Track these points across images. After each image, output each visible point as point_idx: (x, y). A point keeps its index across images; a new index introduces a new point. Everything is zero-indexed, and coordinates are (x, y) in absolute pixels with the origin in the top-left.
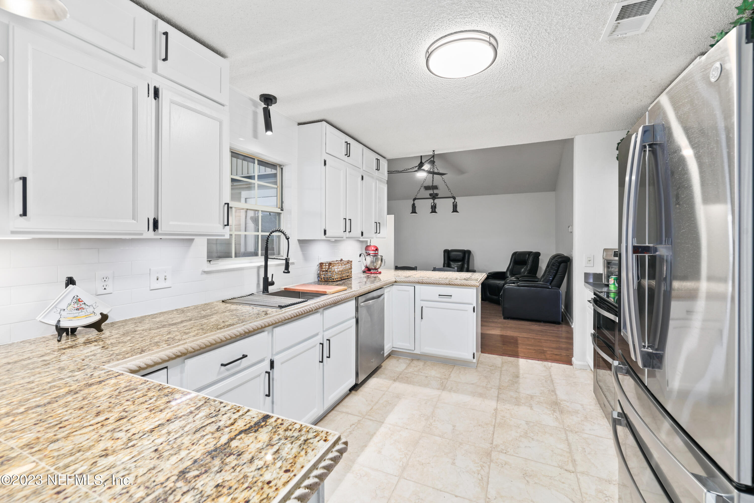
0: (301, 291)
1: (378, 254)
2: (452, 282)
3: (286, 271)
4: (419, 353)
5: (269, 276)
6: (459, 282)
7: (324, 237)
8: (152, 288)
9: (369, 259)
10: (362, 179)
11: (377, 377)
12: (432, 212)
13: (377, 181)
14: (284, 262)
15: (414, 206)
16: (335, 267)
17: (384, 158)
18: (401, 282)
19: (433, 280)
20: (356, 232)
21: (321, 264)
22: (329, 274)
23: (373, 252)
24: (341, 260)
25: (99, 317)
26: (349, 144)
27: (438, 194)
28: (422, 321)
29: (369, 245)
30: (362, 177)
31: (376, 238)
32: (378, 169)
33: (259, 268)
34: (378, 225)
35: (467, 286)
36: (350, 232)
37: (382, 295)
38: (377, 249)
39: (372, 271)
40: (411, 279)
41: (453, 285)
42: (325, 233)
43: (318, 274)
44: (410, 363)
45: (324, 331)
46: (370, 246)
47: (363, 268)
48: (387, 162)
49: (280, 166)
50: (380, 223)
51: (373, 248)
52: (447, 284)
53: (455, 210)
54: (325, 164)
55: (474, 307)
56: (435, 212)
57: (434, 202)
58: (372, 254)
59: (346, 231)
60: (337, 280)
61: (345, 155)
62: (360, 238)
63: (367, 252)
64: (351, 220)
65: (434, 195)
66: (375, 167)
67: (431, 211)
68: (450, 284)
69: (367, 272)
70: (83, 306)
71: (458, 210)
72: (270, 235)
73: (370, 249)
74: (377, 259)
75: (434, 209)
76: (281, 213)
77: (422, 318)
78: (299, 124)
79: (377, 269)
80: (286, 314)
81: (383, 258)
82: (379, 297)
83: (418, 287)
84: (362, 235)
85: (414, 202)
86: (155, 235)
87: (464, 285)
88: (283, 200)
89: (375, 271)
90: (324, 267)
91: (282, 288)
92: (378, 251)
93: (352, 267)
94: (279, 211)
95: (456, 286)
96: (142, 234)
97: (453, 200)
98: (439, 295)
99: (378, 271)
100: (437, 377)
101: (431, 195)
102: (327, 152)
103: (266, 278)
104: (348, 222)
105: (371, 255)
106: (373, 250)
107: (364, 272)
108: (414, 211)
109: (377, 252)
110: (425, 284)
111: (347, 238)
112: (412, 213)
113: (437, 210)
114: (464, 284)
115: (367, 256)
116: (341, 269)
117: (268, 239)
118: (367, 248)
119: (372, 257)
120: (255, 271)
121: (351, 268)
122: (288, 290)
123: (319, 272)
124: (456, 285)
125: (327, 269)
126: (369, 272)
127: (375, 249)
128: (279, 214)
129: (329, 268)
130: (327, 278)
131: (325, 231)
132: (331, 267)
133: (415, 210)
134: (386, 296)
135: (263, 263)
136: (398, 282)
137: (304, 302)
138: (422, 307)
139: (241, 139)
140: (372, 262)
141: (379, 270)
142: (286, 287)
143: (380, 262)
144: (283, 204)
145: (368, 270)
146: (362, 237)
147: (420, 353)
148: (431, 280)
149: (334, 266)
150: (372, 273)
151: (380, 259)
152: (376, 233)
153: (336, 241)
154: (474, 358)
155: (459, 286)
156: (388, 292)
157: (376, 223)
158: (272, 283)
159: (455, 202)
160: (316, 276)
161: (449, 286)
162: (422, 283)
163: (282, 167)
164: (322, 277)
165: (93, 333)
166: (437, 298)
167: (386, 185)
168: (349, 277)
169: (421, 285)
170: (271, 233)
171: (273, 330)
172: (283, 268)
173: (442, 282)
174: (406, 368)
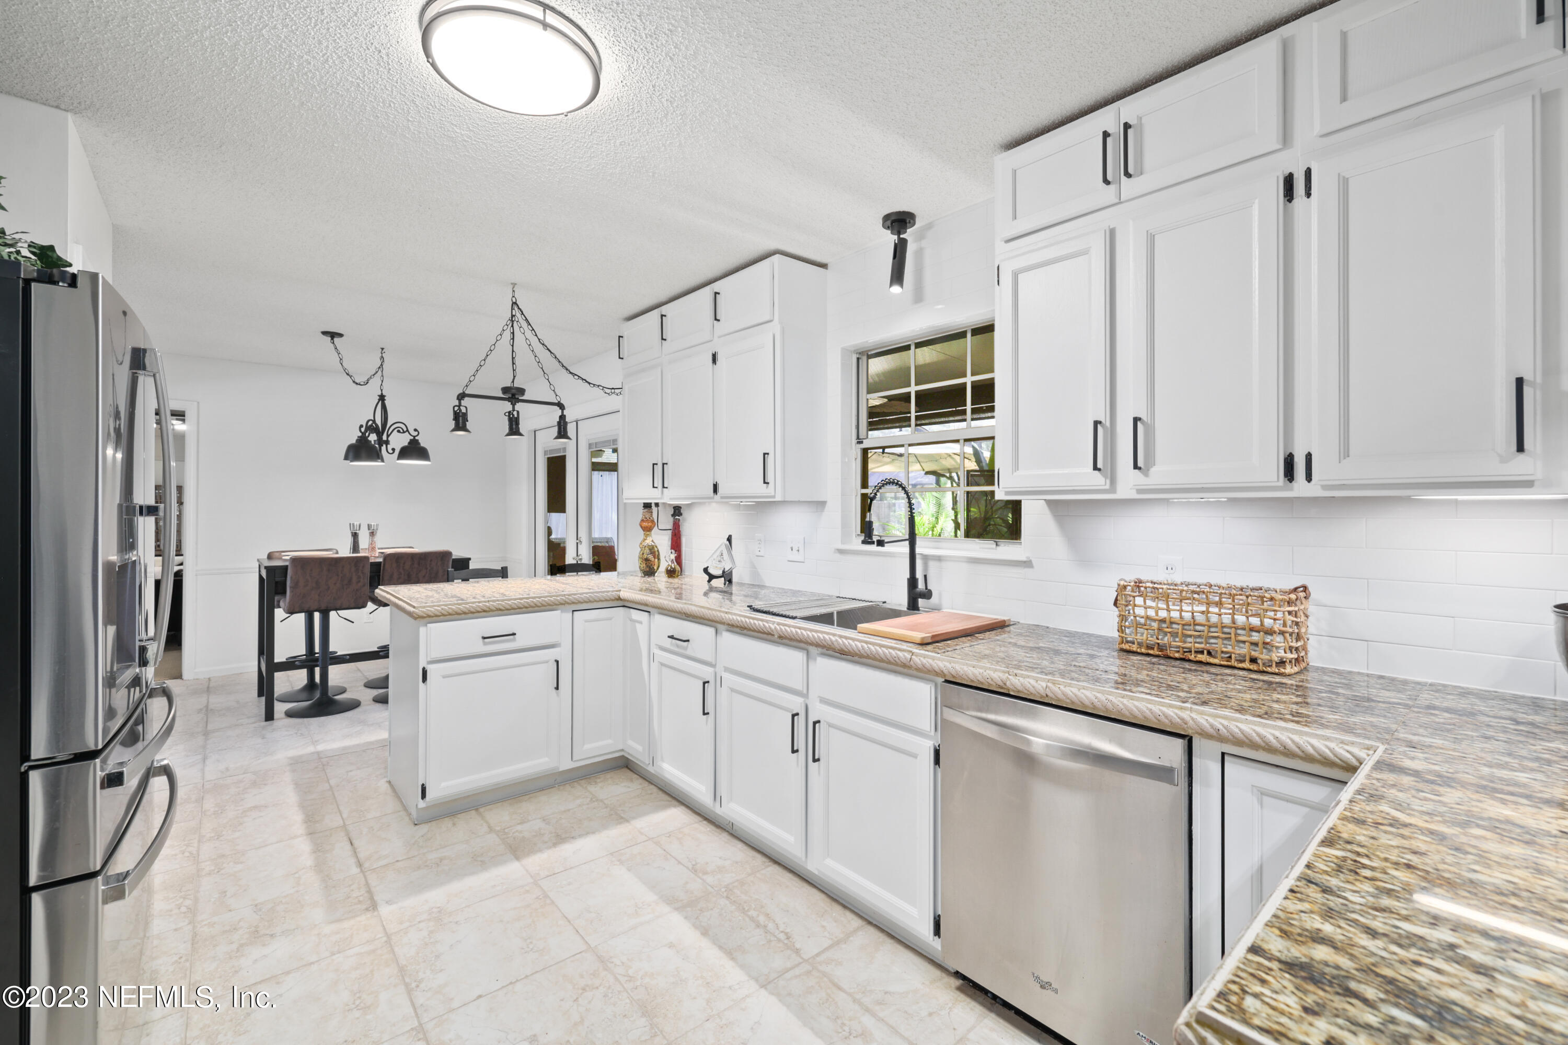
103: (912, 581)
139: (940, 307)
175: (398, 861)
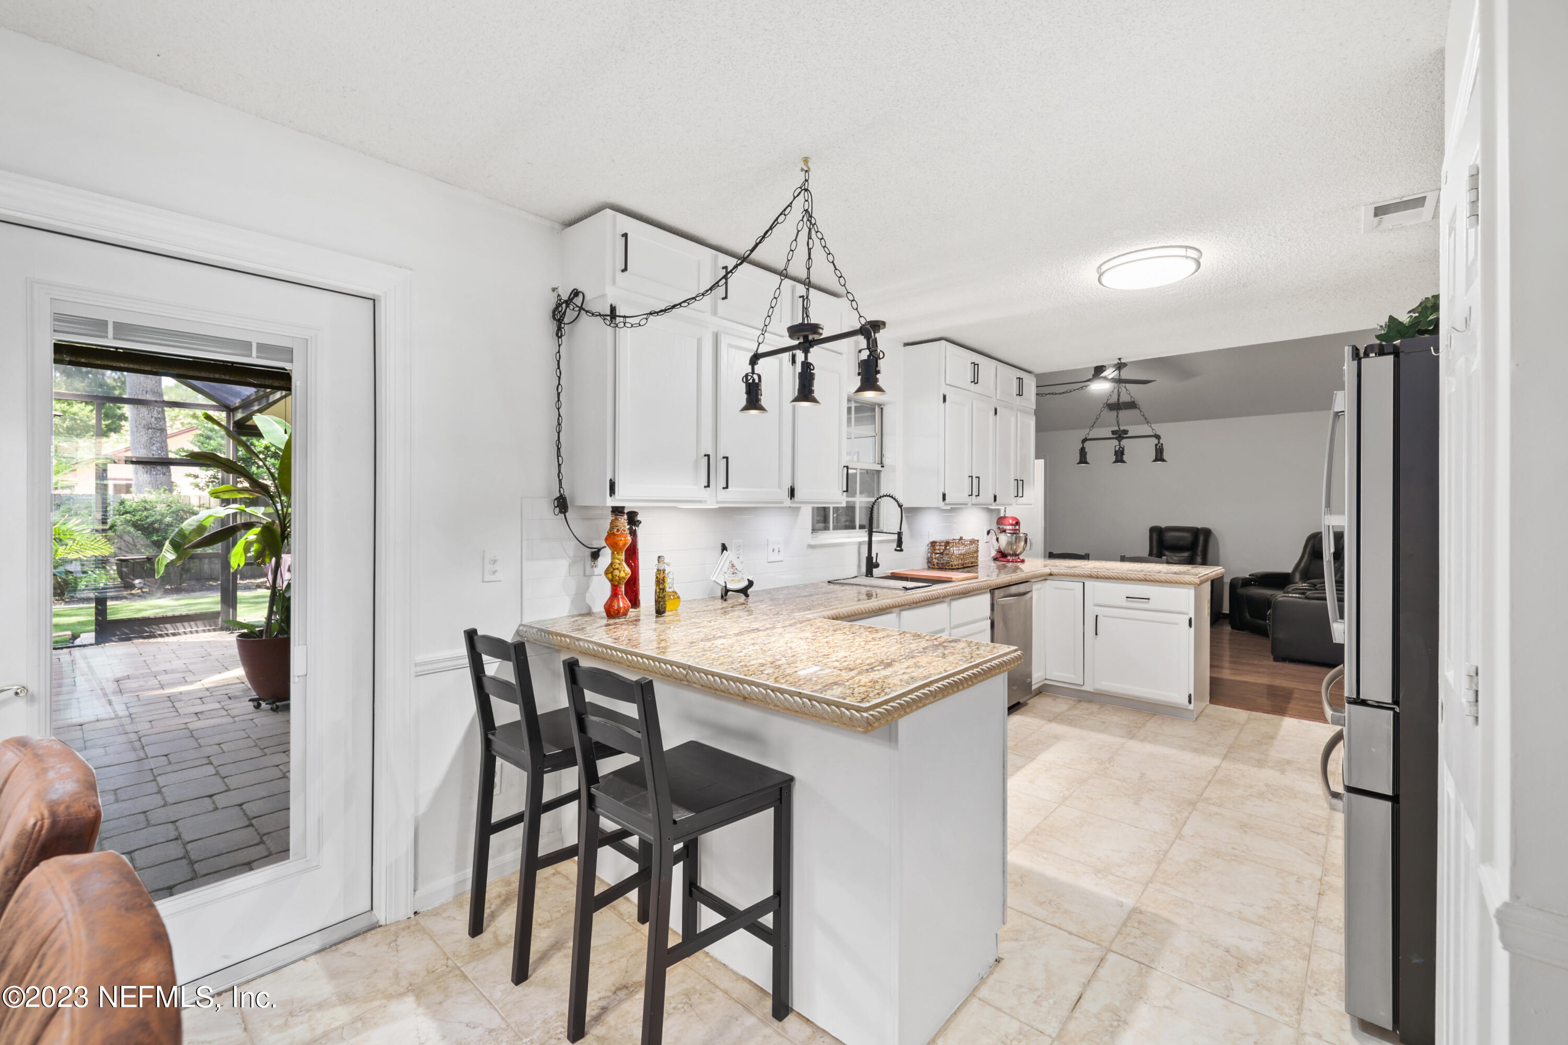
0: (909, 576)
1: (1019, 530)
2: (1149, 577)
3: (898, 549)
4: (1092, 691)
5: (874, 555)
6: (1162, 577)
7: (941, 504)
8: (769, 561)
9: (1004, 539)
10: (996, 413)
11: (1021, 715)
12: (1116, 461)
13: (1019, 413)
14: (896, 537)
15: (1083, 452)
16: (955, 548)
17: (1030, 372)
18: (1059, 575)
19: (1117, 573)
20: (986, 497)
21: (933, 544)
22: (946, 558)
23: (1011, 527)
24: (961, 538)
25: (746, 583)
26: (978, 365)
27: (1128, 431)
28: (1096, 638)
29: (1002, 515)
30: (996, 410)
31: (1017, 504)
32: (1020, 394)
33: (860, 544)
34: (1020, 484)
35: (1177, 583)
36: (978, 495)
37: (1029, 592)
38: (1018, 523)
39: (1009, 558)
40: (1077, 571)
41: (1151, 581)
42: (944, 499)
43: (928, 558)
44: (1075, 705)
45: (951, 628)
46: (1005, 517)
47: (994, 553)
48: (1035, 379)
49: (880, 405)
50: (1023, 481)
51: (1011, 521)
52: (1141, 580)
53: (1159, 456)
54: (944, 400)
55: (1191, 618)
56: (1123, 461)
57: (1120, 445)
58: (1010, 530)
59: (972, 495)
60: (957, 567)
61: (972, 382)
62: (991, 505)
63: (1001, 527)
64: (979, 477)
65: (1120, 433)
66: (1015, 390)
67: (1114, 459)
68: (1146, 580)
69: (1001, 559)
70: (736, 571)
71: (1165, 457)
72: (875, 501)
73: (1006, 522)
74: (1018, 539)
75: (1119, 456)
76: (881, 471)
77: (1096, 634)
78: (906, 344)
79: (1018, 555)
80: (914, 596)
81: (1029, 537)
82: (1024, 594)
83: (1089, 584)
84: (995, 500)
85: (1083, 445)
86: (791, 503)
87: (1171, 582)
88: (883, 453)
89: (1014, 558)
90: (938, 548)
91: (889, 572)
92: (1019, 525)
93: (979, 549)
94: (878, 467)
95: (1158, 584)
96: (782, 503)
97: (1156, 441)
98: (1127, 597)
99: (1019, 558)
100: (1122, 724)
101: (1113, 432)
102: (947, 382)
103: (870, 558)
104: (975, 481)
105: (1008, 531)
106: (1012, 525)
107: (995, 559)
108: (1083, 460)
109: (1017, 527)
110: (1102, 580)
111: (972, 505)
112: (1080, 463)
113: (1125, 458)
114: (1172, 580)
115: (1001, 533)
116: (963, 552)
117: (873, 506)
118: (1001, 520)
119: (1009, 535)
120: (856, 547)
121: (977, 551)
122: (897, 575)
123: (929, 555)
124: (1157, 581)
125: (942, 551)
126: (1004, 560)
127: (1014, 522)
128: (878, 472)
129: (945, 549)
130: (942, 564)
131: (944, 496)
132: (948, 548)
133: (1085, 458)
134: (1035, 595)
135: (866, 539)
136: (1056, 575)
137: (929, 586)
138: (1097, 616)
140: (1010, 544)
141: (1021, 557)
142: (893, 571)
143: (1022, 543)
144: (883, 459)
145: (1002, 556)
146: (994, 504)
147: (1094, 690)
148: (1113, 573)
149: (953, 546)
150: (1008, 561)
151: (1023, 539)
152: (1017, 496)
153: (955, 509)
154: (1190, 702)
155: (1162, 584)
156: (1038, 589)
157: (1017, 480)
158: (877, 566)
159: (1159, 443)
160: (926, 561)
161: (1145, 583)
162: (1097, 578)
163: (882, 406)
164: (935, 563)
165: (742, 598)
166: (1124, 603)
167: (1034, 418)
168: (974, 565)
169: (1095, 581)
170: (878, 499)
171: (900, 614)
172: (895, 545)
173: (1133, 576)
174: (1069, 710)
175: (1071, 933)
